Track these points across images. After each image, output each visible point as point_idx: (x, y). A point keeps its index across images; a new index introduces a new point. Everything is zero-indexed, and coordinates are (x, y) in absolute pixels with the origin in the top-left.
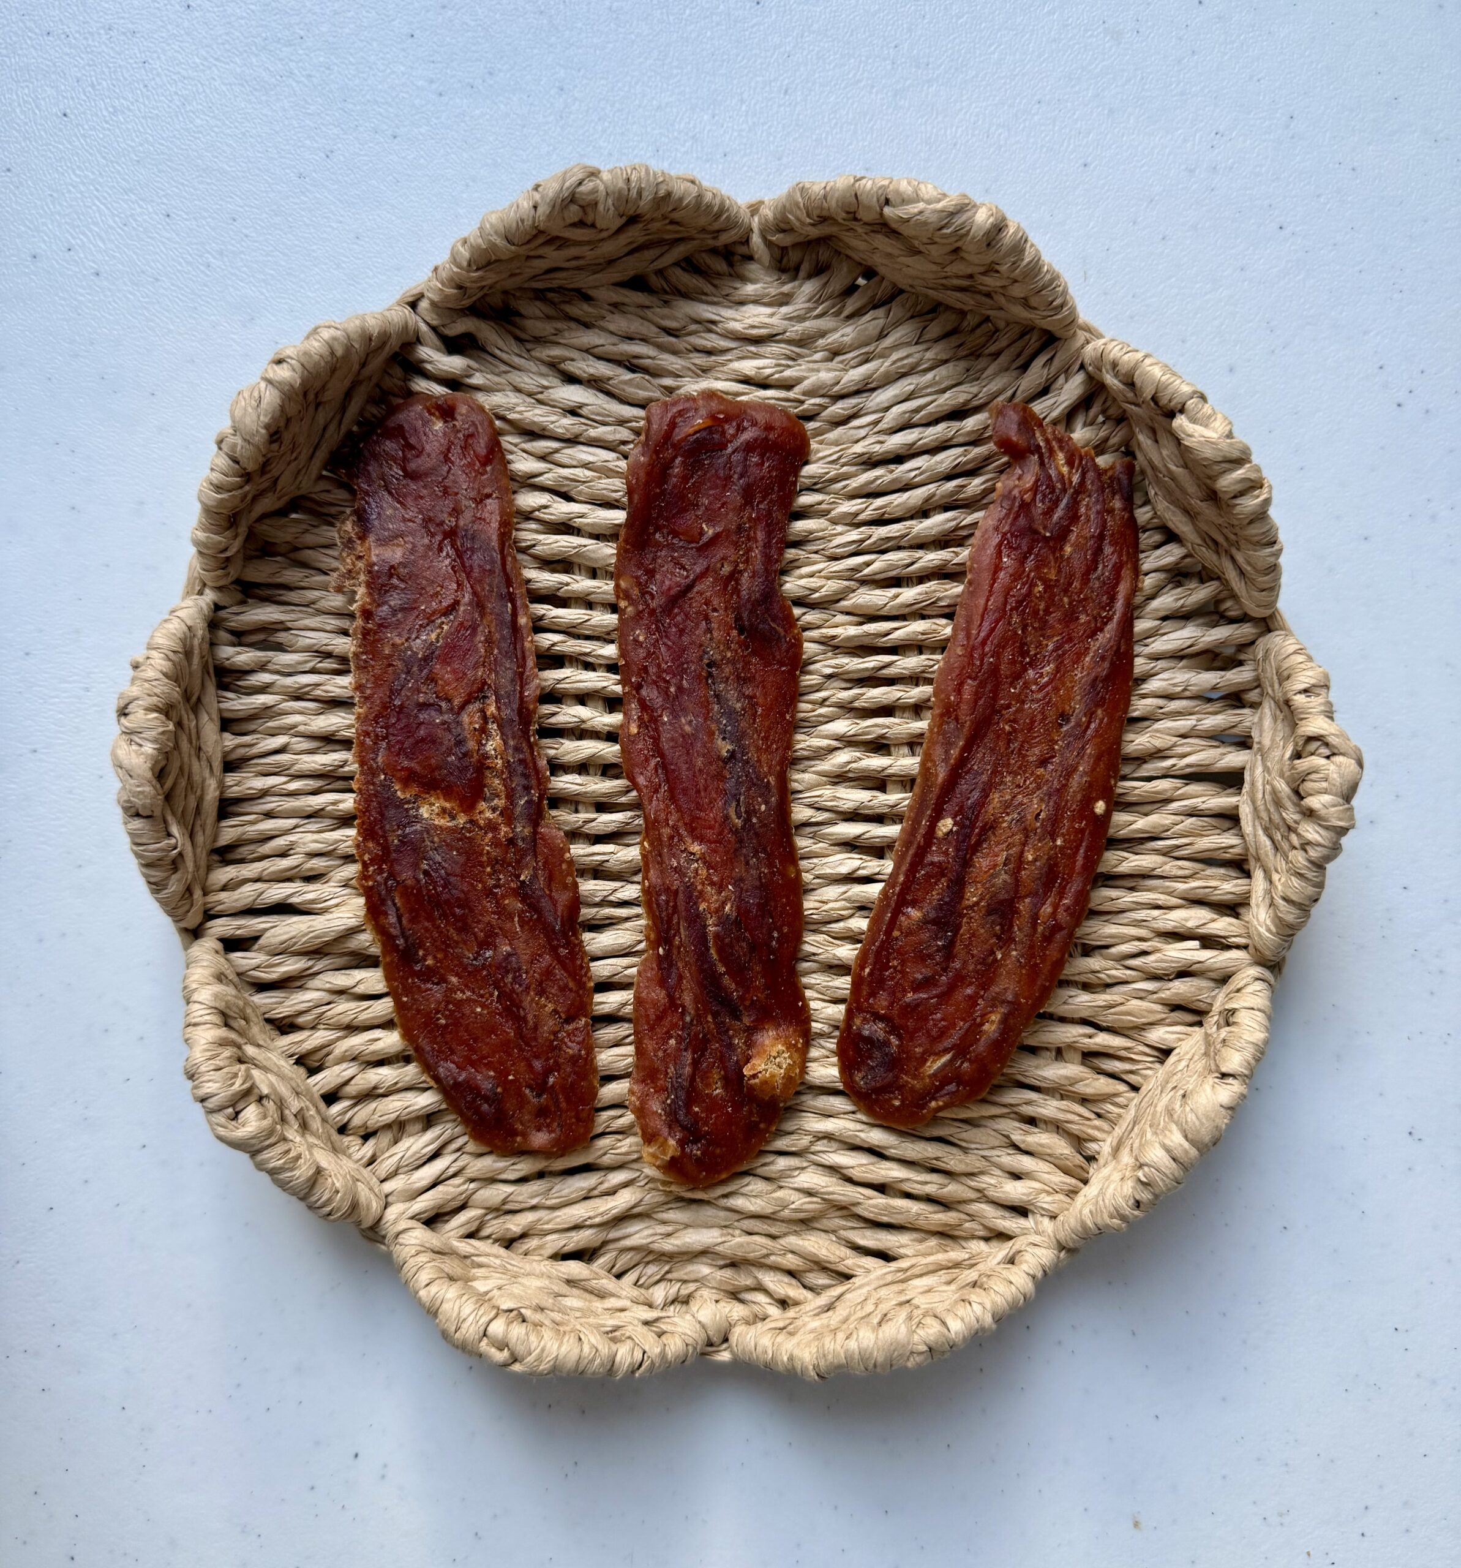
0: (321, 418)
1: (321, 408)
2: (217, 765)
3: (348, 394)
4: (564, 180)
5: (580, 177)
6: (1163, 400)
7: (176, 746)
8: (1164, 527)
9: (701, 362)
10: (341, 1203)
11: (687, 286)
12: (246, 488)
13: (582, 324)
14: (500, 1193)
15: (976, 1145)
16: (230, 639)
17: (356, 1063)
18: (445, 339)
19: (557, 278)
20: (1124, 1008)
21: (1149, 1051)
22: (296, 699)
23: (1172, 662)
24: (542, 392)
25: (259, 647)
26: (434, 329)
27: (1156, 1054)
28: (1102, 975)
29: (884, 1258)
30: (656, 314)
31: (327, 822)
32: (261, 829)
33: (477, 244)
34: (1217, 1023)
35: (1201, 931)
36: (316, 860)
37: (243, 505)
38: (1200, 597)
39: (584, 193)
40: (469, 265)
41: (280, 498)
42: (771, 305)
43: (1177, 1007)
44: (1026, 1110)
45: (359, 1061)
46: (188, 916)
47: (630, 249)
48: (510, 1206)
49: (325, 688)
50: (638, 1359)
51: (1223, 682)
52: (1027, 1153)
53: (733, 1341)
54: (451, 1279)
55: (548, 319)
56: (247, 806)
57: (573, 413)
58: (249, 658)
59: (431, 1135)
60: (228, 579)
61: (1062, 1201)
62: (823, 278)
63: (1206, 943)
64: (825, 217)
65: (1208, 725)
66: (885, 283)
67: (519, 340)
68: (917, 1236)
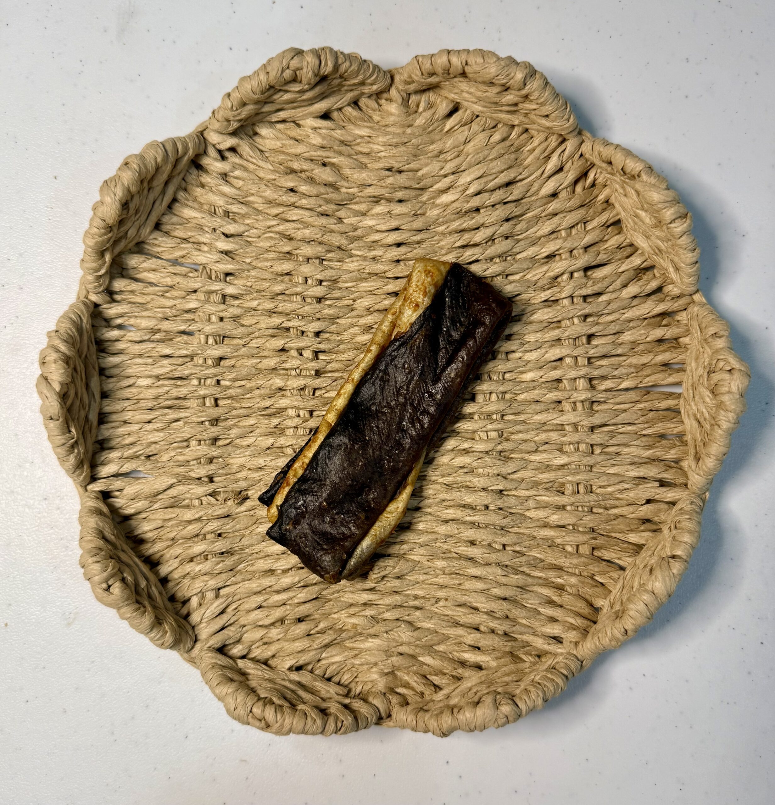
2: (97, 395)
3: (167, 183)
4: (283, 57)
5: (293, 54)
6: (628, 170)
7: (73, 381)
8: (632, 245)
9: (364, 160)
10: (169, 638)
11: (355, 117)
12: (110, 235)
13: (297, 140)
14: (260, 633)
15: (531, 602)
16: (104, 323)
17: (177, 560)
18: (220, 152)
19: (282, 115)
20: (616, 522)
21: (630, 546)
22: (141, 356)
23: (639, 323)
24: (275, 180)
25: (120, 327)
26: (214, 146)
27: (635, 548)
28: (602, 503)
29: (479, 667)
30: (338, 134)
31: (159, 425)
32: (122, 430)
33: (236, 96)
34: (670, 528)
35: (660, 476)
36: (153, 446)
37: (108, 245)
38: (654, 284)
39: (295, 63)
40: (232, 107)
41: (129, 243)
42: (403, 126)
43: (646, 521)
44: (559, 580)
45: (179, 559)
46: (82, 478)
47: (322, 97)
48: (265, 640)
49: (157, 350)
50: (339, 725)
51: (668, 333)
52: (561, 606)
53: (394, 716)
54: (232, 680)
55: (278, 139)
56: (114, 417)
57: (292, 190)
58: (114, 333)
59: (220, 600)
60: (101, 289)
61: (582, 633)
62: (433, 110)
63: (663, 483)
64: (432, 74)
65: (660, 358)
66: (468, 112)
67: (261, 151)
68: (499, 654)
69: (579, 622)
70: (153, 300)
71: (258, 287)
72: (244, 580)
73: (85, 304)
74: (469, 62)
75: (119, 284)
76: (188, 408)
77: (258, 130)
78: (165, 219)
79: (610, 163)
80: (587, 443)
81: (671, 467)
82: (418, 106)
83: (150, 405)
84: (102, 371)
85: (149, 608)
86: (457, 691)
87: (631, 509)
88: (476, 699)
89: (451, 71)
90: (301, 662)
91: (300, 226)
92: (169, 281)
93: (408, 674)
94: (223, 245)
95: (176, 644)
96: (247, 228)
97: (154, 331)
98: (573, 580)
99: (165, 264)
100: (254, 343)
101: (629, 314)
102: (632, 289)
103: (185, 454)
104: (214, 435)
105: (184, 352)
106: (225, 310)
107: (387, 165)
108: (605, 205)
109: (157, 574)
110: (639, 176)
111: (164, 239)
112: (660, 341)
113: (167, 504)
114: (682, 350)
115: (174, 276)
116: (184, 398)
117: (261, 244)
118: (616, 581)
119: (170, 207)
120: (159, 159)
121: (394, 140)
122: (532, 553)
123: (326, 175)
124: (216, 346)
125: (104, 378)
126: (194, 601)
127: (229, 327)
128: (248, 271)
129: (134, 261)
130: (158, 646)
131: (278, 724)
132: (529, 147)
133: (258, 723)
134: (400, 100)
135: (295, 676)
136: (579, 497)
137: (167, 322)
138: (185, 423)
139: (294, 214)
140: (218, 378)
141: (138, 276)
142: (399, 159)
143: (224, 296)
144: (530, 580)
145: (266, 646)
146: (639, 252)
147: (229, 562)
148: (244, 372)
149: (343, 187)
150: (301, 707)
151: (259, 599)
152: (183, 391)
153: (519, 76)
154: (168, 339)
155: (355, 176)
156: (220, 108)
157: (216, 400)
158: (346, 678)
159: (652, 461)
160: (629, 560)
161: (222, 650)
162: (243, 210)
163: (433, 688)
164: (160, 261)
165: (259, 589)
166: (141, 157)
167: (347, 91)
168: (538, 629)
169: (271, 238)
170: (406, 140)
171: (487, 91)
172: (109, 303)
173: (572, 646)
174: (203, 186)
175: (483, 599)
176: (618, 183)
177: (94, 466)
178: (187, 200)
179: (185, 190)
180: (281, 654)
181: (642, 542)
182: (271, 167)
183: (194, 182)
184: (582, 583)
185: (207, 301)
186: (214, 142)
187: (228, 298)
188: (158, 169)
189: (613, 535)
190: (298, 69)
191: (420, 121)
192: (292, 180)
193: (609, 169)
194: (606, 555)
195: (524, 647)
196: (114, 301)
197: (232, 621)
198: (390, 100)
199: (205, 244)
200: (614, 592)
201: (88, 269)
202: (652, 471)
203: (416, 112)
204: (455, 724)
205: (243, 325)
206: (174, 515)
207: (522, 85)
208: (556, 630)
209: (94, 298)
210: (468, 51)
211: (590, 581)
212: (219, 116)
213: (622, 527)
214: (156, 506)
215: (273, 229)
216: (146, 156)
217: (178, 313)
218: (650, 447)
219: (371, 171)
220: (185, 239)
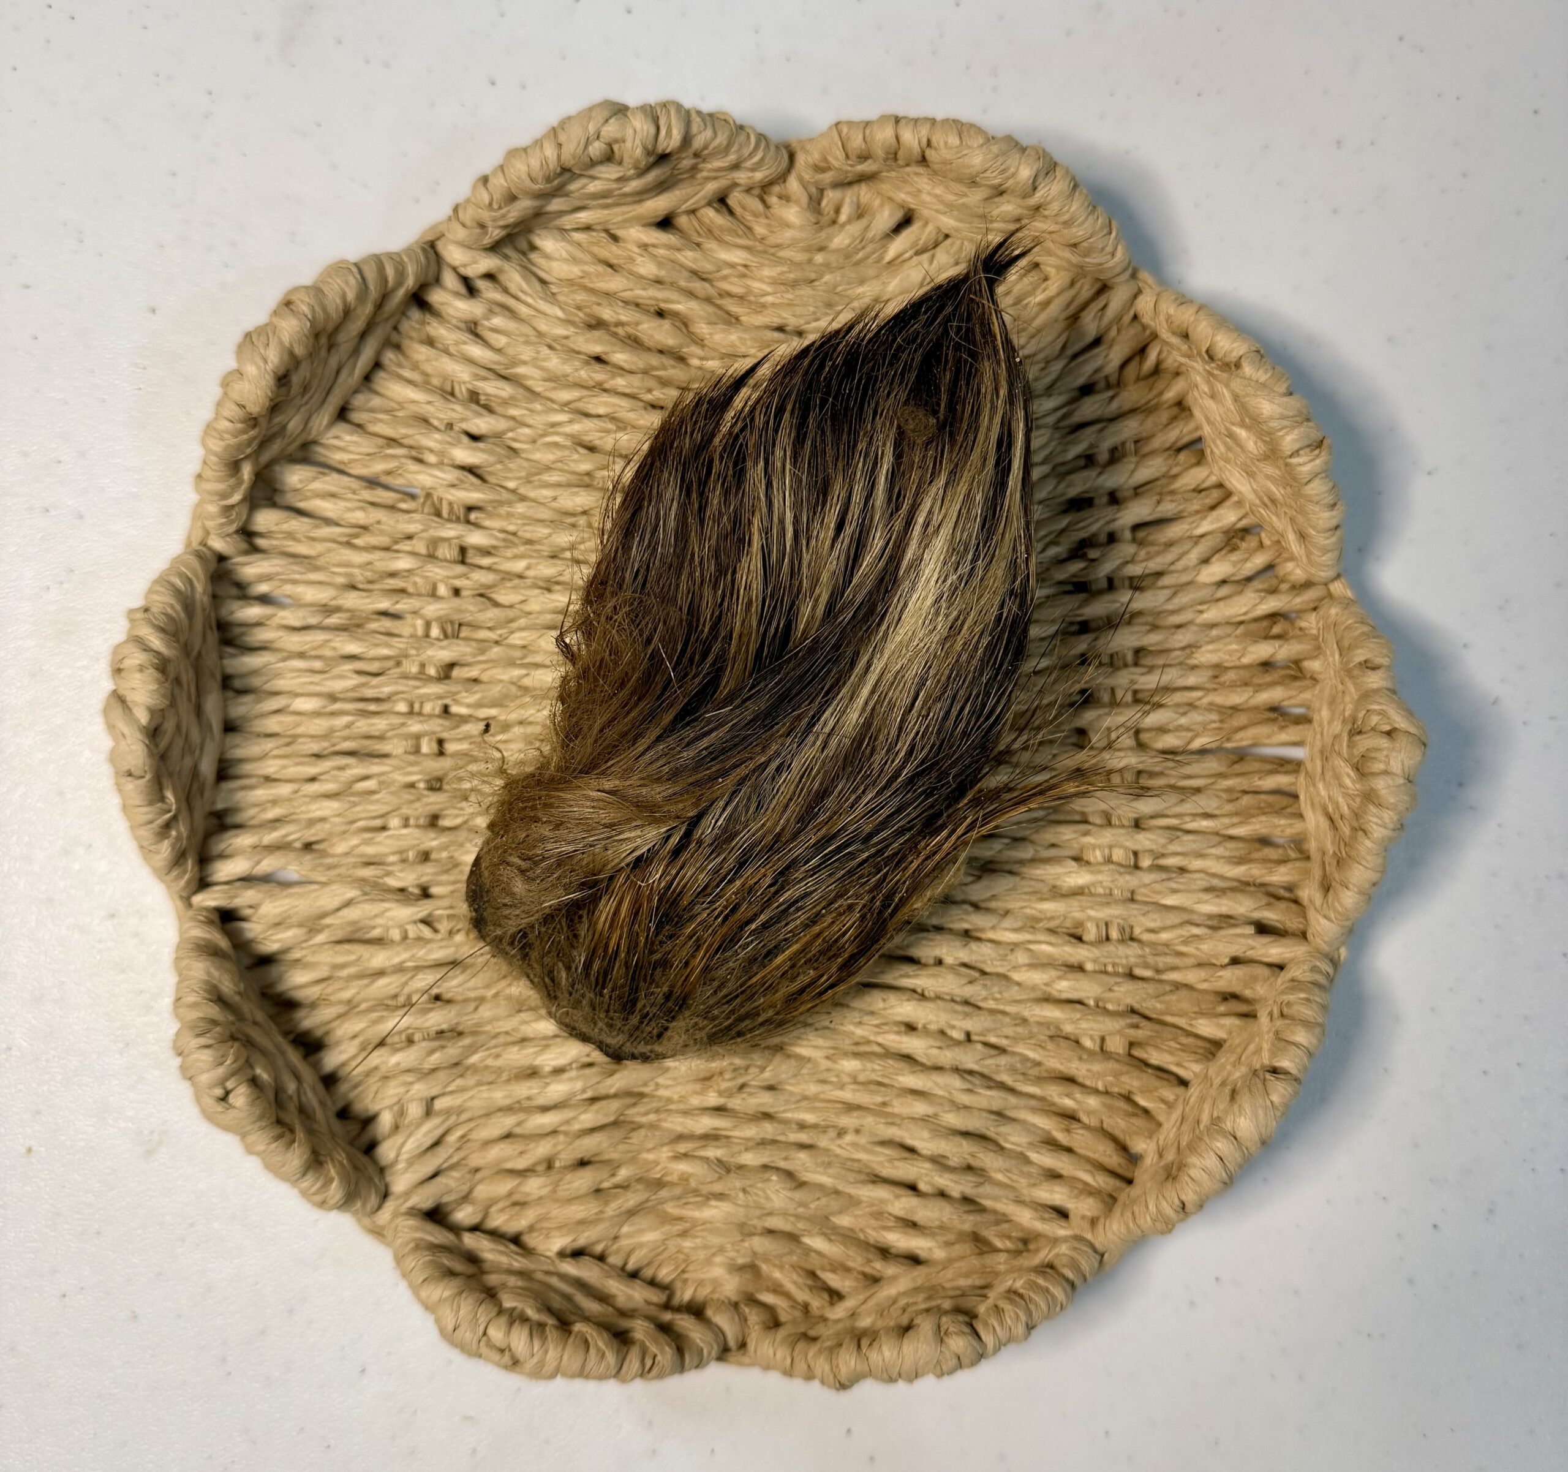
0: (334, 361)
1: (333, 351)
2: (216, 726)
3: (363, 335)
4: (590, 118)
5: (606, 114)
6: (1219, 353)
7: (173, 703)
8: (1220, 485)
9: (736, 309)
10: (335, 1190)
11: (721, 228)
12: (253, 433)
13: (611, 266)
14: (505, 1186)
15: (1014, 1138)
16: (234, 591)
17: (357, 1042)
18: (466, 281)
19: (583, 217)
20: (1174, 997)
21: (1200, 1043)
22: (302, 655)
23: (1228, 630)
24: (567, 338)
25: (264, 599)
26: (454, 269)
27: (1208, 1045)
28: (1151, 960)
29: (914, 1260)
30: (688, 257)
31: (330, 787)
32: (261, 794)
33: (499, 183)
34: (1271, 1014)
35: (1257, 915)
36: (319, 826)
37: (249, 451)
38: (1259, 560)
39: (611, 130)
40: (491, 204)
41: (289, 444)
42: (808, 249)
43: (1229, 997)
44: (1068, 1103)
45: (361, 1039)
46: (182, 883)
47: (662, 187)
48: (516, 1197)
49: (333, 644)
50: (649, 1363)
51: (1282, 652)
52: (1069, 1150)
53: (751, 1346)
54: (451, 1273)
55: (574, 260)
56: (247, 768)
57: (598, 359)
58: (253, 612)
59: (434, 1121)
60: (234, 527)
61: (1103, 1201)
62: (864, 222)
63: (1262, 929)
64: (864, 157)
65: (1266, 697)
66: (930, 228)
67: (543, 282)
68: (951, 1237)
69: (1101, 1181)
70: (329, 550)
71: (528, 536)
72: (479, 1084)
73: (199, 555)
74: (934, 141)
75: (265, 519)
76: (386, 756)
77: (538, 241)
78: (359, 400)
79: (1186, 336)
80: (1126, 849)
81: (1278, 898)
82: (837, 211)
83: (315, 747)
84: (227, 682)
85: (300, 1134)
86: (871, 1303)
87: (1202, 973)
88: (905, 1320)
89: (900, 154)
90: (581, 1242)
91: (610, 426)
92: (360, 517)
93: (781, 1268)
94: (465, 454)
95: (349, 1200)
96: (511, 424)
97: (328, 610)
98: (1093, 1102)
99: (355, 484)
100: (517, 639)
101: (1211, 614)
102: (1218, 569)
103: (379, 843)
104: (434, 809)
105: (385, 652)
106: (464, 576)
107: (777, 321)
108: (1175, 410)
109: (316, 1066)
110: (1238, 365)
111: (355, 438)
112: (1266, 665)
113: (340, 935)
114: (1307, 682)
115: (371, 509)
116: (381, 738)
117: (537, 456)
118: (1170, 1106)
119: (367, 378)
120: (351, 296)
121: (792, 276)
122: (1021, 1049)
123: (661, 333)
124: (445, 643)
125: (230, 694)
126: (386, 1120)
127: (471, 608)
128: (510, 503)
129: (295, 477)
130: (315, 1204)
131: (535, 1360)
132: (1040, 297)
133: (496, 1357)
134: (804, 199)
135: (569, 1268)
136: (1110, 948)
137: (354, 594)
138: (380, 783)
139: (600, 404)
140: (447, 701)
141: (302, 505)
142: (798, 310)
143: (463, 550)
144: (1013, 1100)
145: (517, 1208)
146: (1235, 499)
147: (453, 1051)
148: (496, 691)
149: (693, 356)
150: (579, 1327)
151: (508, 1122)
152: (380, 724)
153: (1025, 173)
154: (353, 626)
155: (718, 337)
156: (468, 201)
157: (440, 742)
158: (665, 1274)
159: (1243, 886)
160: (1197, 1068)
161: (436, 1215)
162: (505, 390)
163: (826, 1296)
164: (346, 479)
165: (508, 1102)
166: (316, 290)
167: (708, 179)
168: (1025, 1191)
169: (556, 445)
170: (813, 276)
171: (965, 195)
172: (246, 553)
173: (1086, 1225)
174: (430, 342)
175: (926, 1134)
176: (1199, 373)
177: (204, 860)
178: (400, 366)
179: (398, 347)
180: (546, 1225)
181: (1220, 1034)
182: (560, 314)
183: (414, 334)
184: (1109, 1107)
185: (431, 557)
186: (456, 263)
187: (470, 553)
188: (347, 313)
189: (1169, 1019)
190: (617, 141)
191: (840, 240)
192: (597, 341)
193: (1185, 347)
194: (1155, 1057)
195: (997, 1223)
196: (255, 549)
197: (454, 1160)
198: (785, 198)
199: (431, 451)
200: (1166, 1126)
201: (209, 493)
202: (1244, 906)
203: (834, 222)
204: (862, 1367)
205: (496, 604)
206: (353, 957)
207: (1030, 189)
208: (1057, 1195)
209: (218, 544)
210: (933, 122)
211: (1122, 1104)
212: (467, 216)
213: (1185, 1005)
214: (320, 938)
215: (561, 430)
216: (326, 289)
217: (376, 577)
218: (1241, 861)
219: (747, 329)
220: (393, 440)
